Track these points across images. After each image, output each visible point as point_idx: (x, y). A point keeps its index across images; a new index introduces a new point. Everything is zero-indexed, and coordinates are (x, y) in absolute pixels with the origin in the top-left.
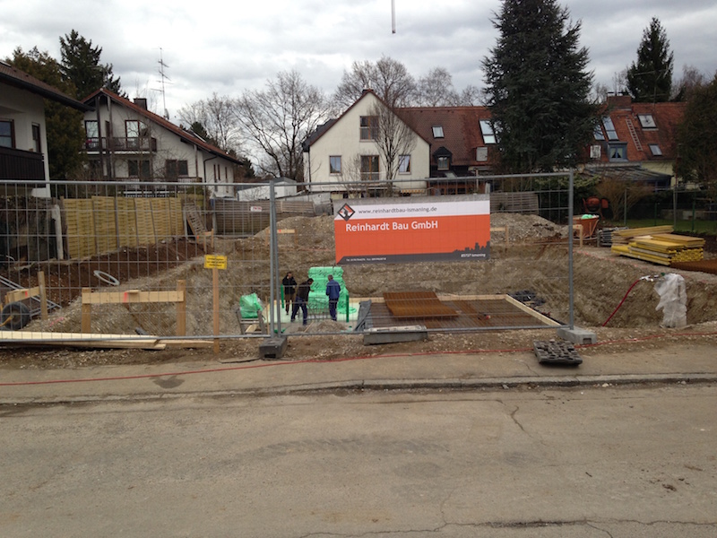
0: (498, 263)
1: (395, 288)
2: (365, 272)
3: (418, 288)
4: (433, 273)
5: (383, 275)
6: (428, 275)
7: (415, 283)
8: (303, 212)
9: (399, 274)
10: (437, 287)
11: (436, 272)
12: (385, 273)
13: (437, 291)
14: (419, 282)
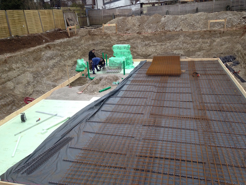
0: (218, 40)
1: (160, 54)
2: (146, 46)
3: (172, 54)
4: (181, 46)
5: (155, 47)
6: (178, 47)
7: (171, 51)
8: (127, 14)
9: (163, 46)
10: (182, 53)
11: (183, 45)
12: (157, 46)
13: (182, 55)
14: (173, 51)
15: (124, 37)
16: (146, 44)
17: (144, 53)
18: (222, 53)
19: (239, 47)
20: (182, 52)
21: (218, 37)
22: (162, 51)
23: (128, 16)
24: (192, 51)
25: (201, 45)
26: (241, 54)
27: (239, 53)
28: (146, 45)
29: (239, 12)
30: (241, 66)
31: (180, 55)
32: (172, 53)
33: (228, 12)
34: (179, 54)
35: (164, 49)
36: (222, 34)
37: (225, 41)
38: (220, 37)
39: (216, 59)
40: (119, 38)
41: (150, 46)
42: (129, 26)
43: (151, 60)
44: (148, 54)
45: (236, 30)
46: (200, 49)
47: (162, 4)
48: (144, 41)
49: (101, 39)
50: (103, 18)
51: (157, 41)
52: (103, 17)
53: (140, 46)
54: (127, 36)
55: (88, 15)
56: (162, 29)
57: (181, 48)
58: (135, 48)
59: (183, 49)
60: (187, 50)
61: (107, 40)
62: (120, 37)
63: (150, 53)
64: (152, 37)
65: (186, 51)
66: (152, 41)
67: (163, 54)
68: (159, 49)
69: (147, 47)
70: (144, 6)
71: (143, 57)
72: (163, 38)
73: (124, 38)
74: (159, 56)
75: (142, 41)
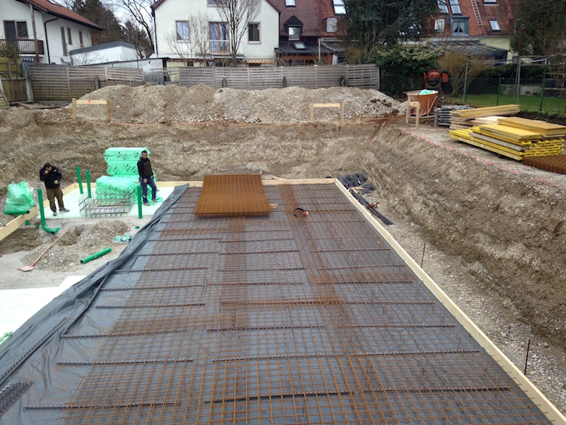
0: (331, 143)
1: (219, 169)
2: (185, 151)
3: (244, 170)
4: (261, 154)
5: (206, 155)
6: (255, 155)
7: (240, 164)
8: (131, 80)
9: (224, 154)
10: (264, 169)
11: (265, 153)
12: (209, 153)
13: (264, 173)
14: (245, 163)
15: (130, 130)
16: (184, 147)
17: (181, 168)
18: (341, 170)
19: (371, 157)
20: (263, 167)
21: (331, 138)
22: (221, 163)
23: (135, 84)
24: (285, 164)
25: (301, 151)
26: (377, 170)
27: (373, 169)
28: (184, 150)
29: (364, 90)
30: (379, 193)
31: (261, 172)
32: (243, 168)
33: (344, 89)
34: (258, 171)
35: (226, 159)
36: (338, 131)
37: (344, 146)
38: (335, 137)
39: (330, 181)
40: (117, 132)
41: (194, 152)
42: (140, 107)
43: (199, 184)
44: (191, 170)
45: (361, 124)
46: (299, 161)
47: (210, 63)
48: (179, 141)
49: (68, 133)
50: (69, 86)
51: (209, 142)
52: (69, 83)
53: (170, 153)
55: (28, 77)
56: (218, 116)
57: (261, 159)
58: (158, 157)
59: (266, 160)
60: (273, 163)
61: (86, 138)
63: (196, 169)
64: (198, 132)
66: (199, 142)
67: (225, 171)
68: (214, 160)
69: (188, 155)
70: (168, 64)
71: (179, 177)
72: (222, 135)
73: (129, 133)
74: (216, 174)
75: (174, 141)
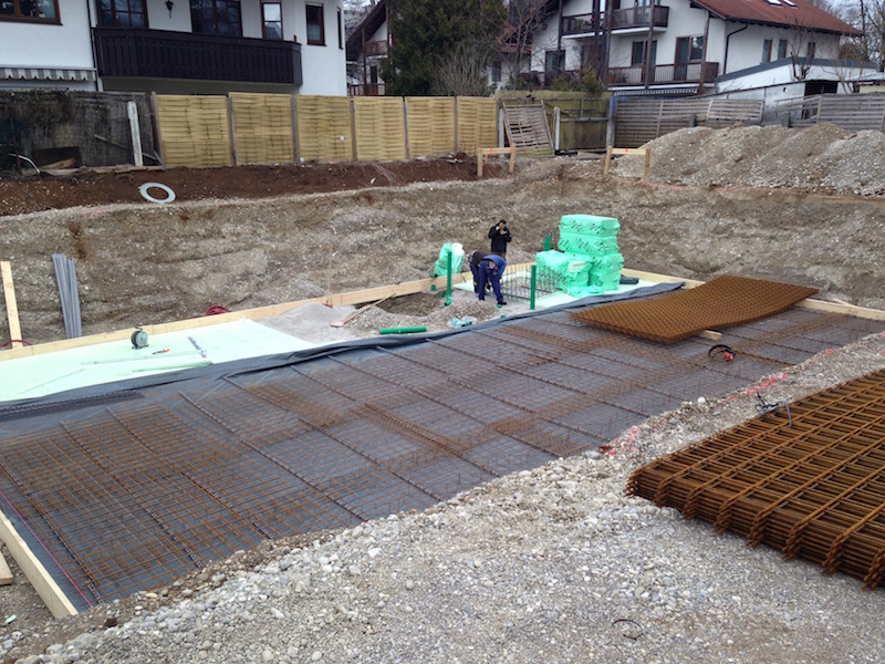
1: (755, 269)
2: (718, 233)
3: (798, 276)
4: (843, 253)
5: (747, 243)
6: (832, 254)
7: (796, 266)
9: (777, 244)
10: (835, 281)
11: (851, 251)
12: (752, 240)
13: (832, 288)
14: (805, 265)
16: (718, 226)
17: (701, 258)
20: (836, 277)
22: (765, 260)
28: (717, 231)
31: (826, 287)
32: (799, 273)
34: (824, 283)
35: (777, 254)
41: (731, 235)
42: (700, 160)
44: (712, 264)
48: (714, 216)
50: (658, 128)
51: (760, 221)
53: (695, 233)
54: (668, 192)
56: (812, 179)
57: (838, 262)
58: (678, 237)
59: (848, 265)
60: (858, 272)
62: (644, 194)
63: (719, 262)
64: (748, 204)
65: (855, 275)
66: (743, 220)
67: (765, 274)
68: (756, 252)
69: (719, 239)
71: (692, 272)
72: (790, 212)
73: (654, 197)
74: (748, 276)
75: (707, 215)
